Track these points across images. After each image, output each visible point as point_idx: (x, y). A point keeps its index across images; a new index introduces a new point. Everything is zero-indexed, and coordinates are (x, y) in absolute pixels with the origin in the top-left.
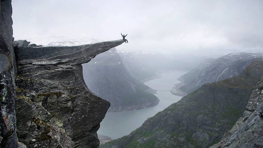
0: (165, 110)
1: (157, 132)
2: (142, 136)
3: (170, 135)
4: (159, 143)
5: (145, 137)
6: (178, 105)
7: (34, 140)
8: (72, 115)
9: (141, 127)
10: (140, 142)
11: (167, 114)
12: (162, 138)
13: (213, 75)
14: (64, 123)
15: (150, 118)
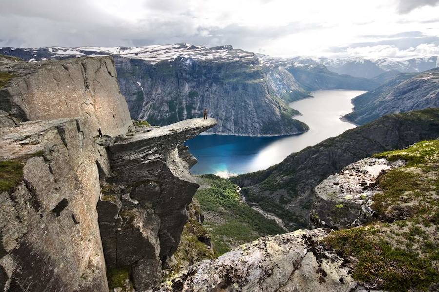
0: (317, 145)
1: (302, 172)
2: (282, 174)
3: (319, 178)
4: (303, 185)
5: (285, 176)
6: (337, 141)
7: (120, 229)
8: (161, 197)
9: (282, 163)
10: (278, 181)
11: (318, 151)
12: (307, 180)
13: (407, 100)
14: (153, 204)
15: (296, 153)
